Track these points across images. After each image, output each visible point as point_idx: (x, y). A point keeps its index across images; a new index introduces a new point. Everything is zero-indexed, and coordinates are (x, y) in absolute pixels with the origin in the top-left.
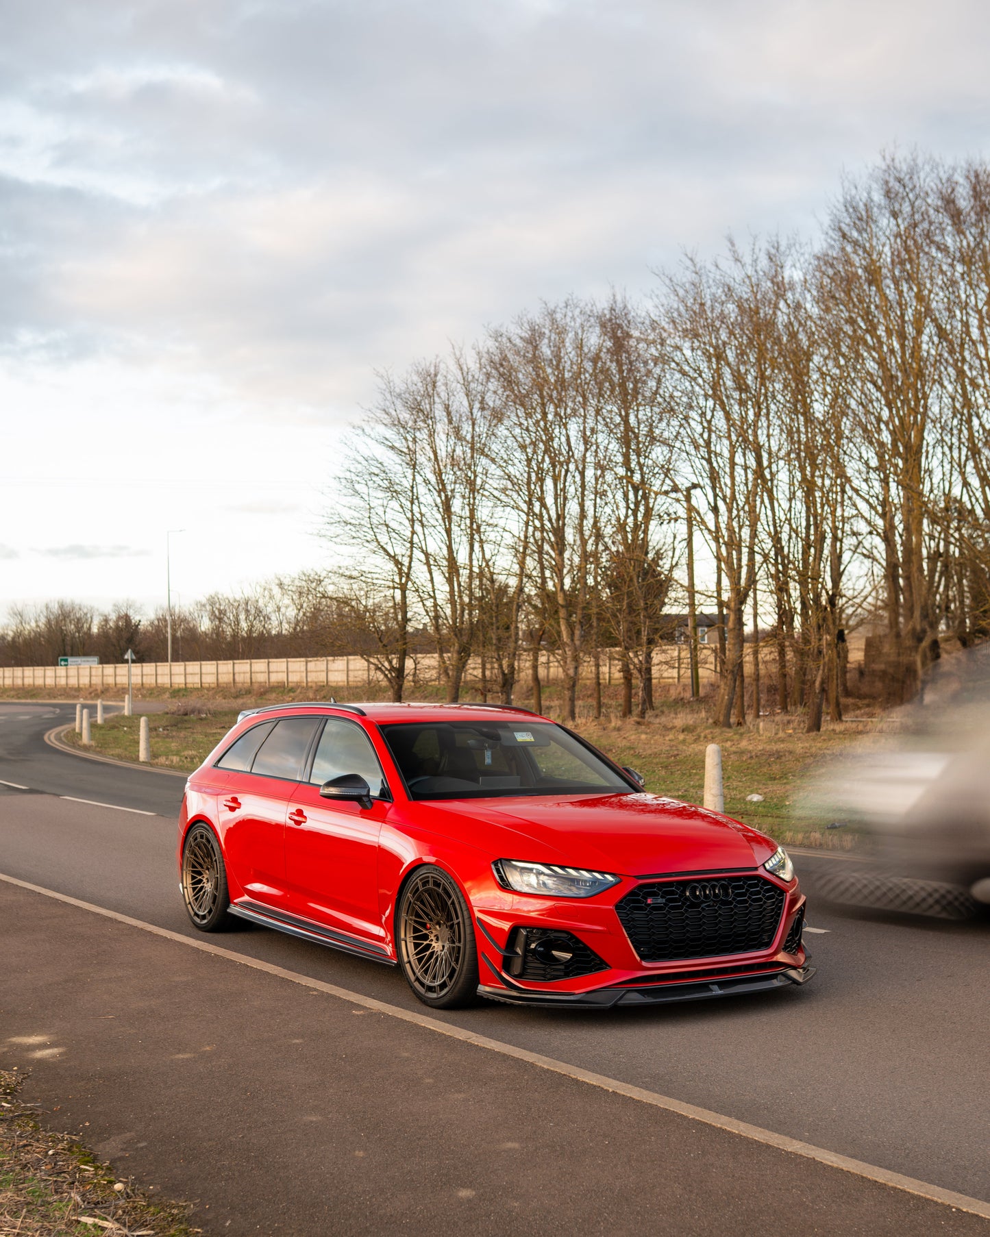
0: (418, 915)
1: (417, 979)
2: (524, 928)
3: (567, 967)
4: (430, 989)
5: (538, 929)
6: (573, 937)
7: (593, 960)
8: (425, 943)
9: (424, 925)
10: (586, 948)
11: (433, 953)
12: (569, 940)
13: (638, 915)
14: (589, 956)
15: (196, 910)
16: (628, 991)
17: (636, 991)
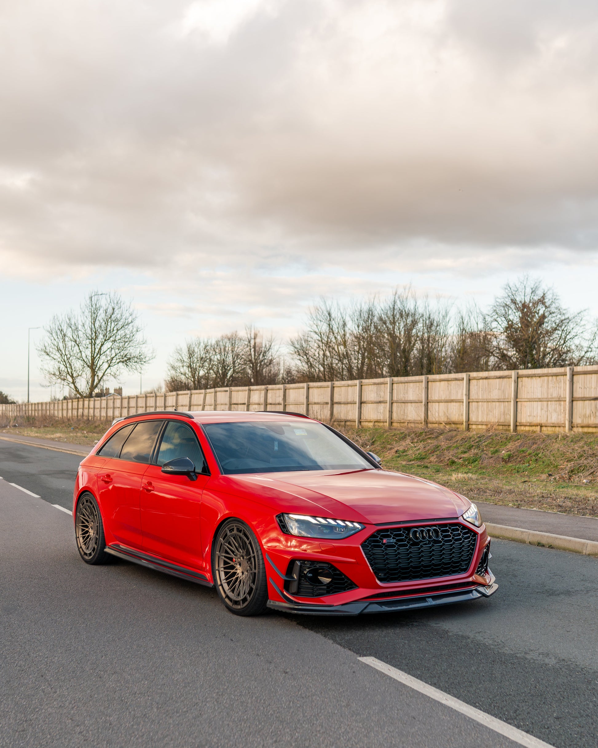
0: (227, 552)
1: (227, 596)
2: (299, 560)
3: (328, 587)
4: (236, 603)
5: (308, 561)
6: (332, 566)
7: (346, 582)
8: (232, 571)
9: (231, 559)
10: (341, 574)
11: (237, 578)
12: (330, 568)
13: (377, 551)
14: (343, 579)
15: (85, 551)
16: (371, 603)
17: (377, 603)
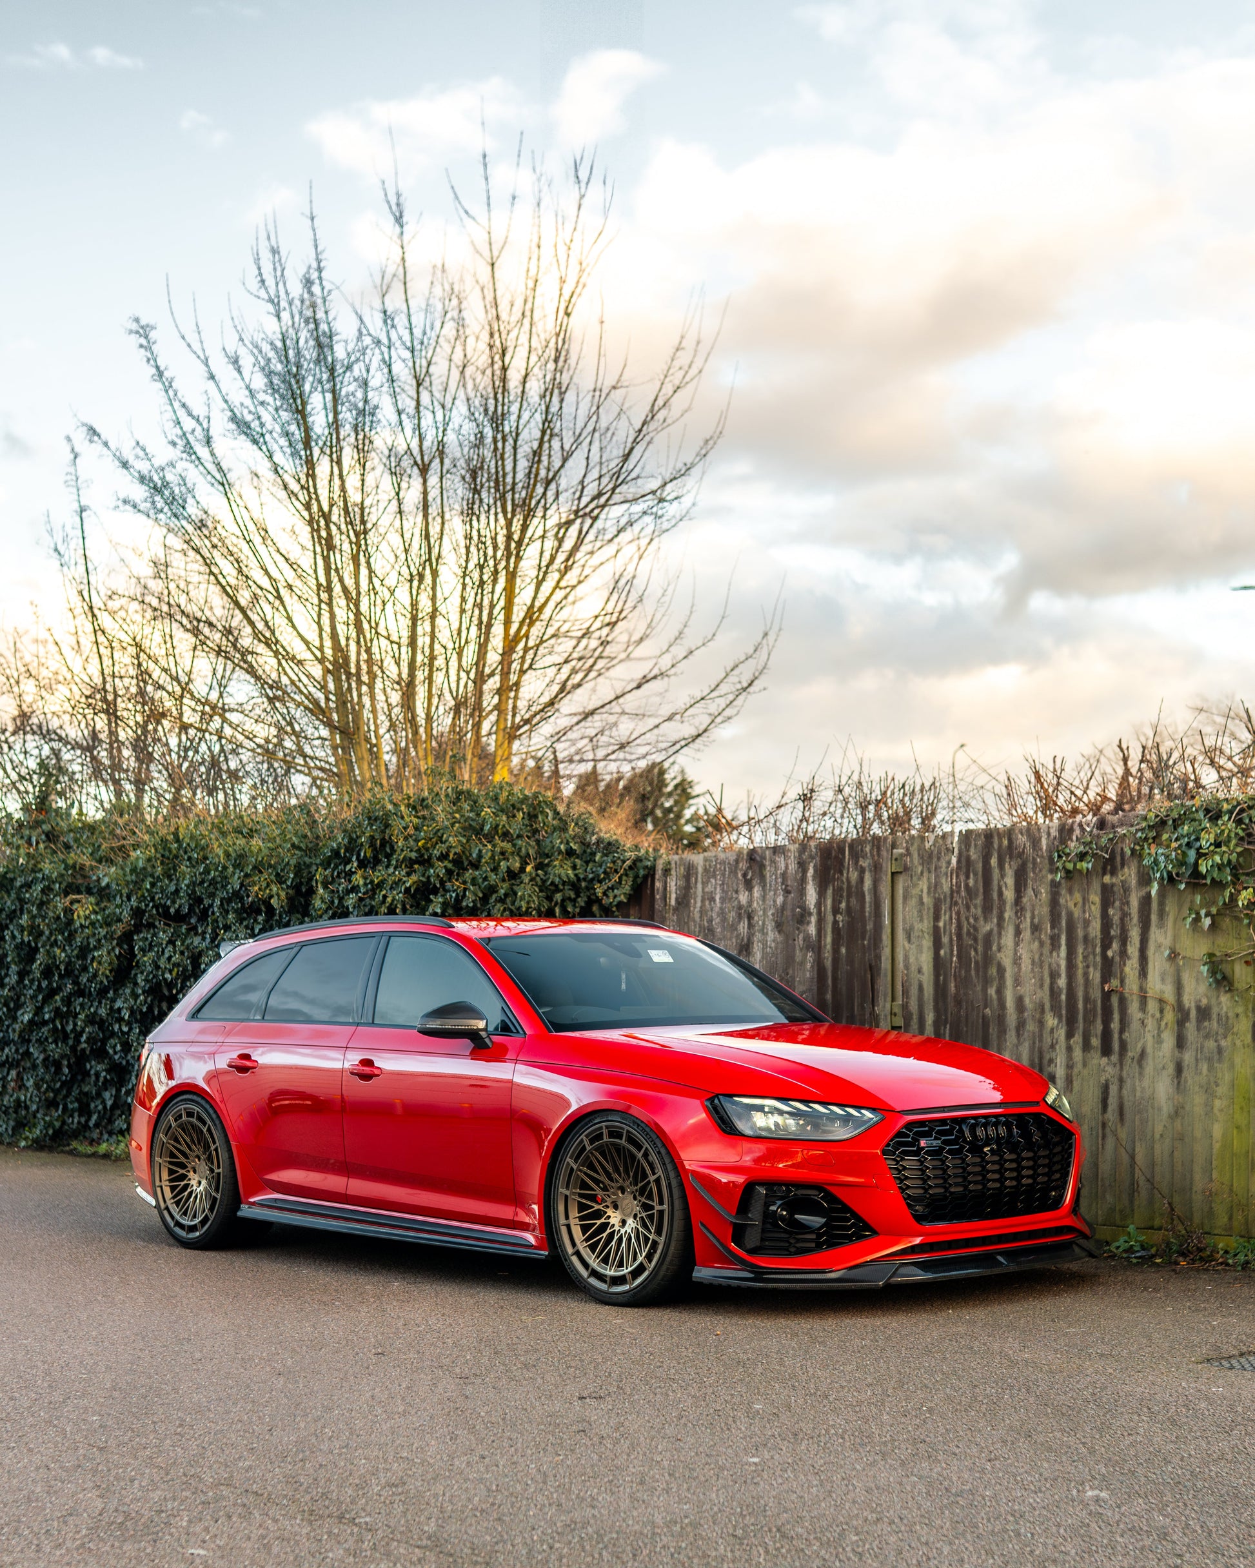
0: (584, 1186)
1: (592, 1272)
2: (761, 1184)
3: (819, 1236)
4: (616, 1281)
5: (780, 1185)
6: (828, 1194)
7: (854, 1224)
8: (599, 1222)
9: (593, 1198)
10: (846, 1208)
12: (822, 1198)
13: (910, 1161)
14: (848, 1219)
15: (178, 1217)
16: (902, 1265)
17: (915, 1264)
